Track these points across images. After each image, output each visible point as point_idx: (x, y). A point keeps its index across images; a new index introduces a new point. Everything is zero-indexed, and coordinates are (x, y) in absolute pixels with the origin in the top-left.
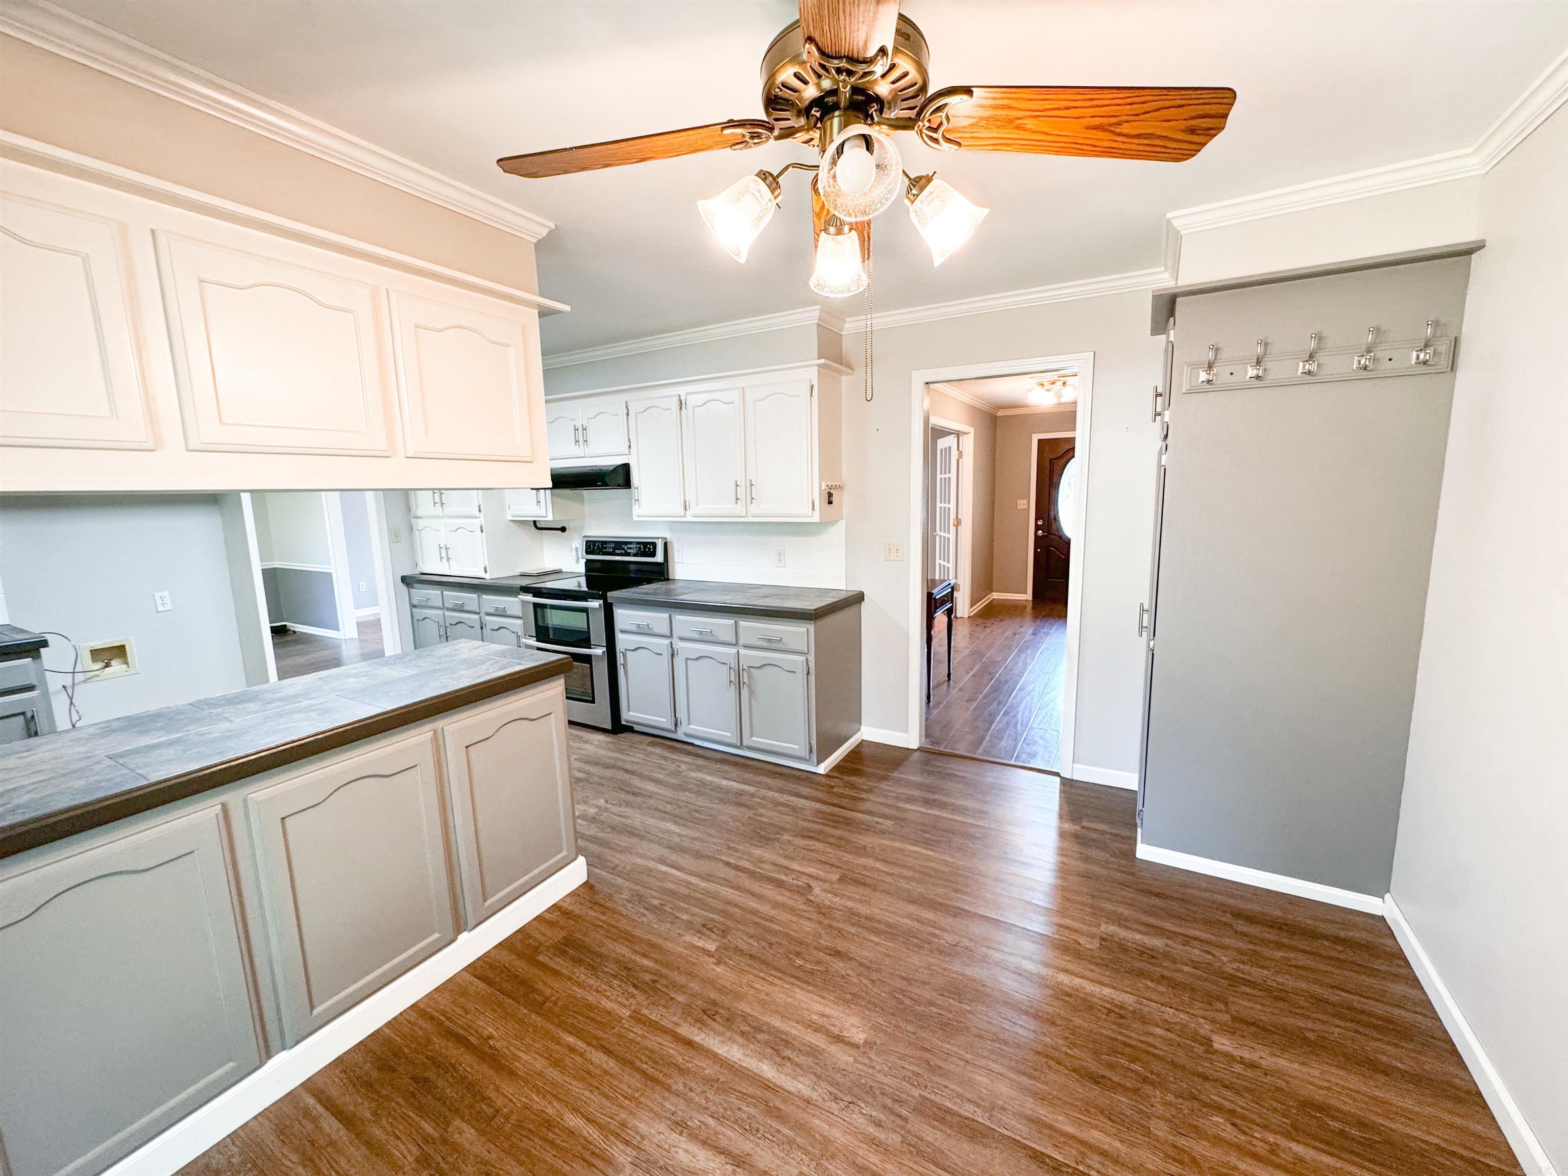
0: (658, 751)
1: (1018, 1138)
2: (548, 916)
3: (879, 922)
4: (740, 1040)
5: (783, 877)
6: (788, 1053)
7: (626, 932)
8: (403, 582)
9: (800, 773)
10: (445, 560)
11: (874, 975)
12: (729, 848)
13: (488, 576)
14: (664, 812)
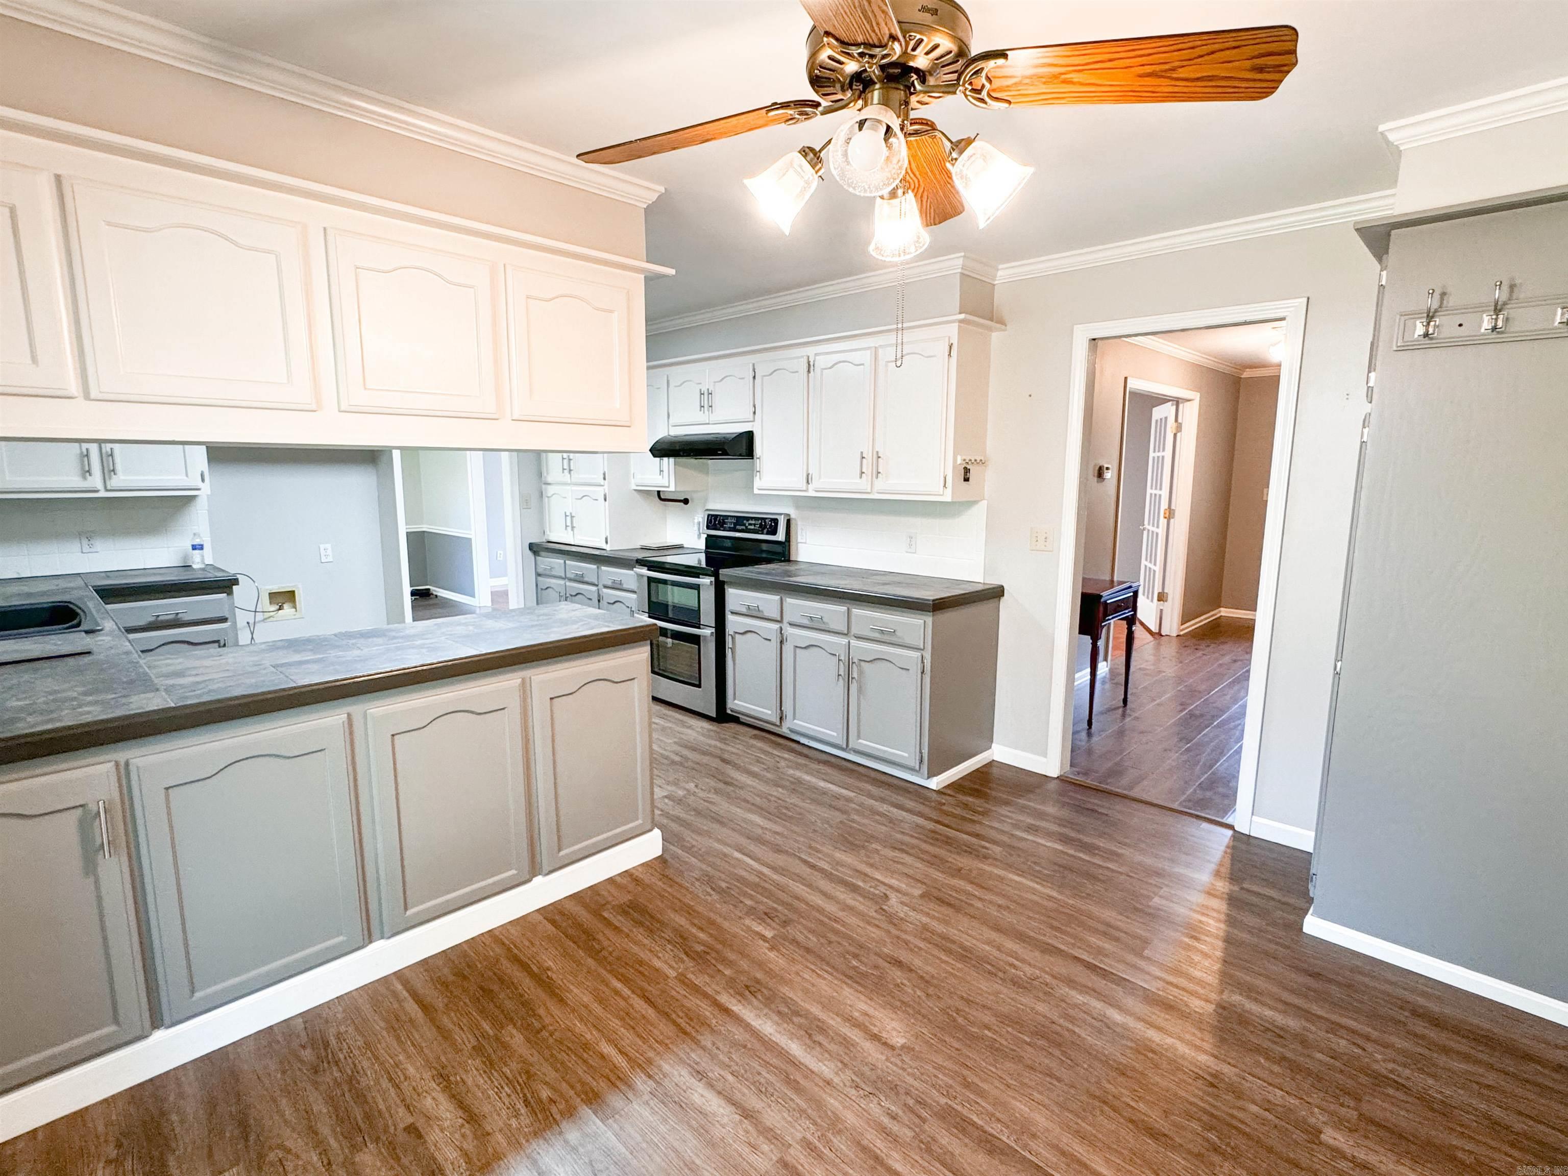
0: (760, 744)
1: (1041, 1164)
2: (619, 879)
3: (954, 942)
4: (776, 1018)
5: (861, 884)
6: (820, 1038)
7: (690, 907)
8: (530, 549)
9: (909, 785)
10: (569, 529)
11: (931, 990)
12: (810, 847)
13: (608, 548)
14: (753, 804)
